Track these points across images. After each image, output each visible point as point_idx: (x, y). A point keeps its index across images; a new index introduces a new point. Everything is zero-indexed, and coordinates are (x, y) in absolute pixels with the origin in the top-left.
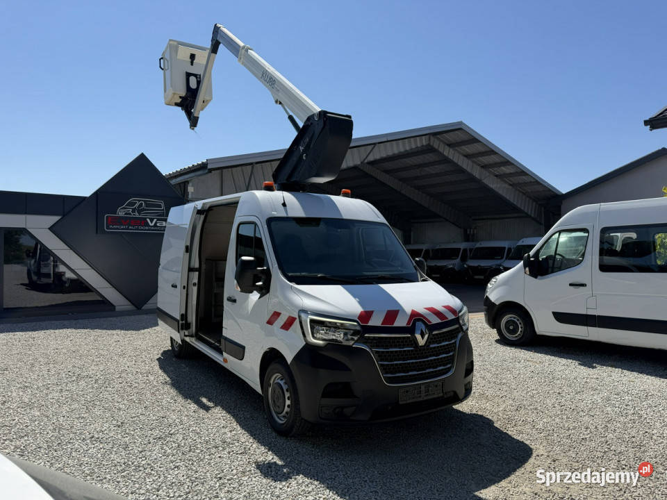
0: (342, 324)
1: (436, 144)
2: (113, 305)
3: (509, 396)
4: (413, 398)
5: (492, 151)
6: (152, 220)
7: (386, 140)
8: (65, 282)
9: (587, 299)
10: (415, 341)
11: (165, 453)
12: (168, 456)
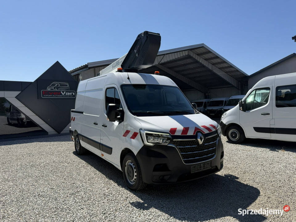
0: (161, 135)
1: (192, 54)
2: (47, 132)
3: (238, 167)
4: (198, 170)
5: (217, 57)
6: (63, 92)
7: (169, 52)
8: (25, 122)
9: (270, 120)
10: (198, 142)
11: (76, 201)
12: (77, 203)
